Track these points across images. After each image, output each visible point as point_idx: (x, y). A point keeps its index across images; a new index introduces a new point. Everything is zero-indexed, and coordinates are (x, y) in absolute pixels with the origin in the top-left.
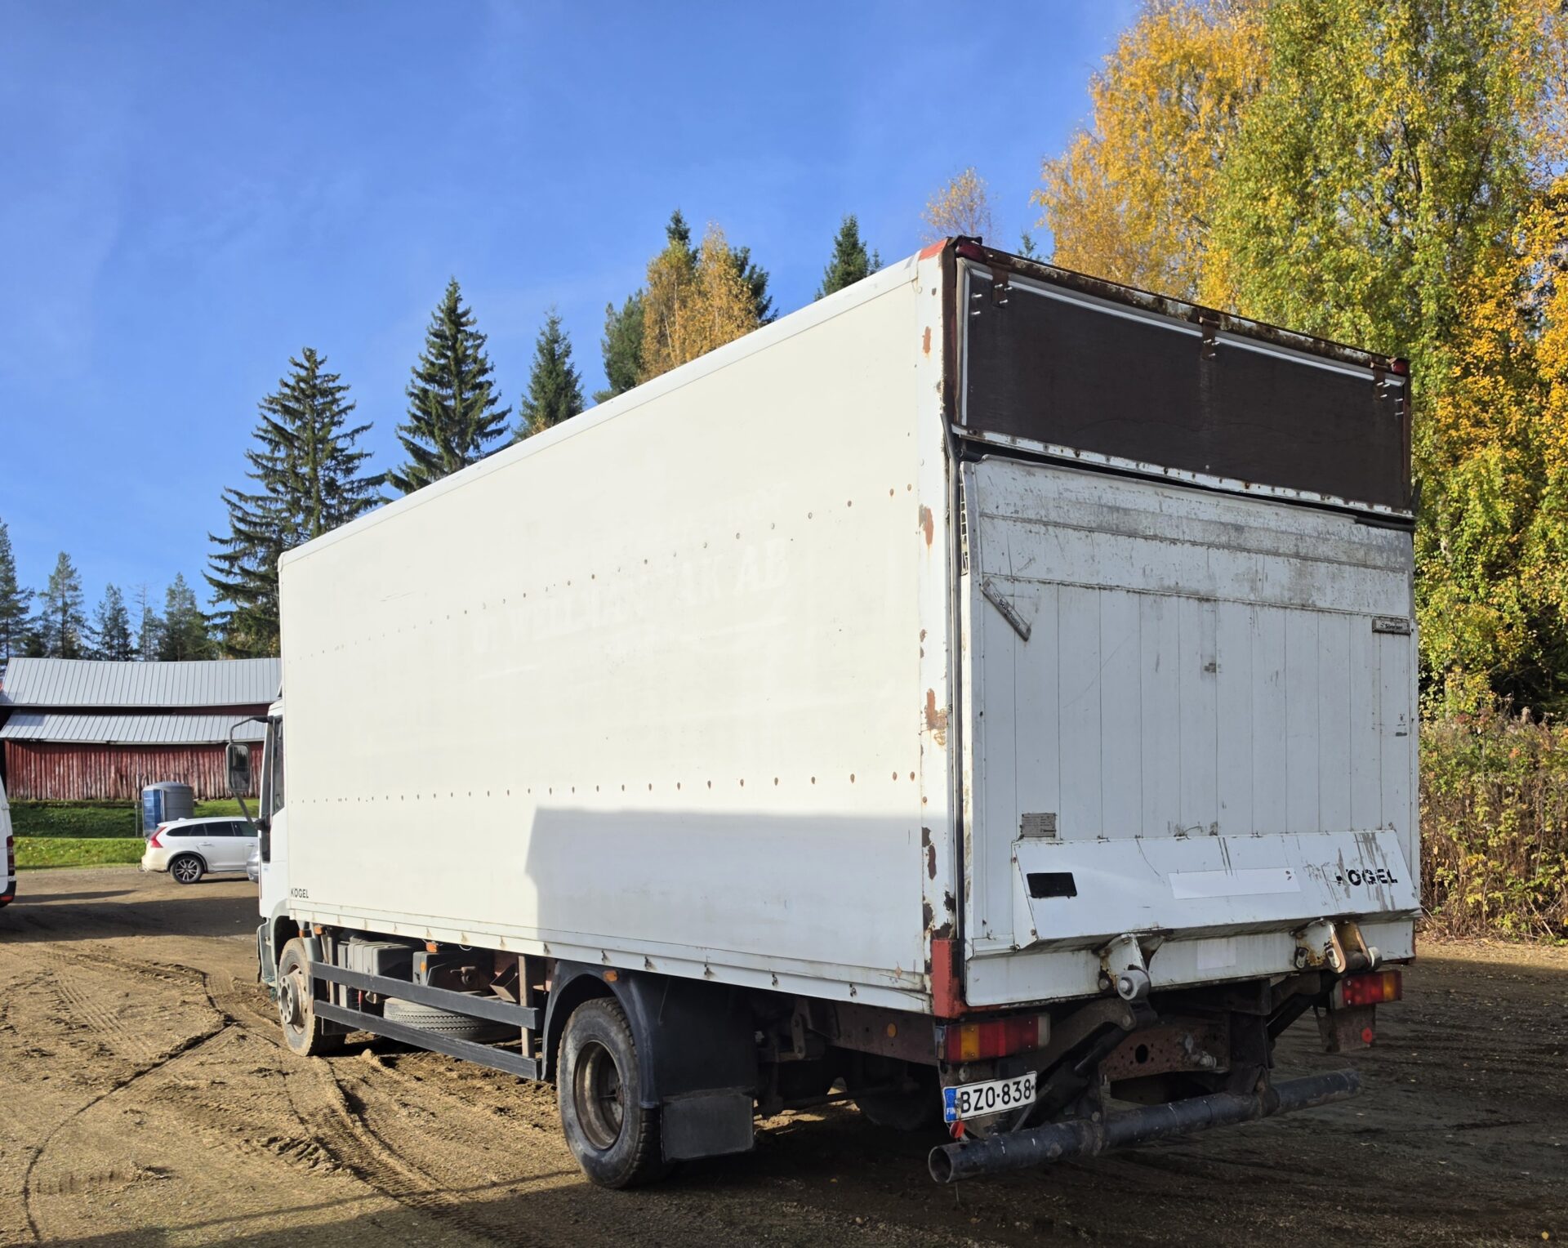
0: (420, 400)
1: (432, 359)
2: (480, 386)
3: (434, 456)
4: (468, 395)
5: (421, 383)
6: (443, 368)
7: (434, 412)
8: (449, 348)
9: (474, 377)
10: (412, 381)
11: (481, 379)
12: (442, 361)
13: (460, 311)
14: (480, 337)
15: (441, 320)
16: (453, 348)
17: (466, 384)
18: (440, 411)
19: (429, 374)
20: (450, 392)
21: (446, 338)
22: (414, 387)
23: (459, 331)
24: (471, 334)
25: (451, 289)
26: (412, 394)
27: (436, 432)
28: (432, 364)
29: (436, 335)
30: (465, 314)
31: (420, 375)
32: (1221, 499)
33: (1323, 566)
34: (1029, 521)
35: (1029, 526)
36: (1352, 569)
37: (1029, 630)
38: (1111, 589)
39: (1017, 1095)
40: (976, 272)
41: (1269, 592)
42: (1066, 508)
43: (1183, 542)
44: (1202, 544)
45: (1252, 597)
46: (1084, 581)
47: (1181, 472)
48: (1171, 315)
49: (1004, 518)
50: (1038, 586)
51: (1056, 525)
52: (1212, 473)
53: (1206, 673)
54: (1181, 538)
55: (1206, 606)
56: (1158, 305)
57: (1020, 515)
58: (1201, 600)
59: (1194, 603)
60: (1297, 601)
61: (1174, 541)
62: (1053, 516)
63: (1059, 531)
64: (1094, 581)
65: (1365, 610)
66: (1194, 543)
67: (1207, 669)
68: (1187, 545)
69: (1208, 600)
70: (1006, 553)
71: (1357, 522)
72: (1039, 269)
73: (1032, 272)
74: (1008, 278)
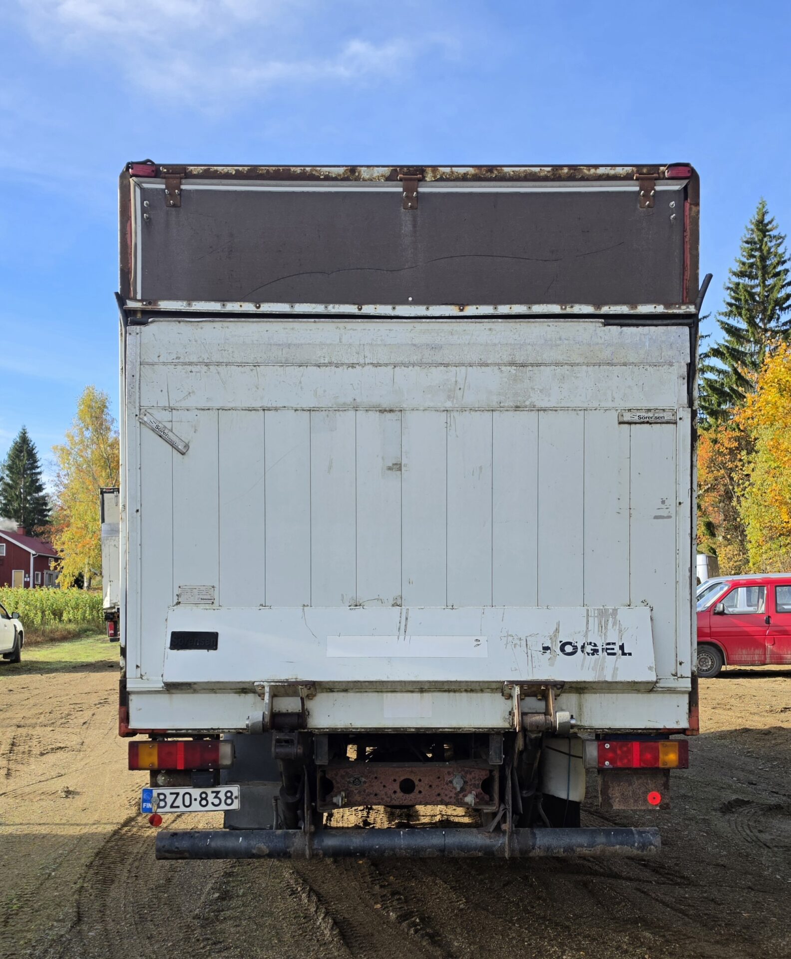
0: (735, 292)
1: (745, 260)
2: (777, 274)
3: (743, 330)
4: (770, 282)
5: (735, 279)
6: (751, 265)
7: (743, 298)
8: (756, 250)
9: (775, 267)
10: (729, 279)
11: (780, 268)
12: (752, 260)
13: (766, 221)
14: (781, 237)
15: (752, 230)
16: (760, 250)
17: (768, 274)
18: (747, 296)
19: (741, 272)
20: (757, 282)
21: (755, 243)
22: (730, 283)
23: (765, 236)
24: (775, 237)
25: (760, 206)
26: (728, 288)
27: (743, 312)
28: (744, 264)
29: (747, 242)
30: (770, 222)
31: (735, 274)
32: (416, 325)
33: (547, 370)
34: (191, 364)
35: (189, 368)
36: (591, 368)
37: (187, 446)
38: (276, 409)
39: (216, 801)
40: (145, 186)
41: (470, 399)
42: (231, 350)
43: (364, 365)
44: (386, 365)
45: (448, 404)
46: (247, 405)
47: (378, 306)
48: (364, 180)
49: (164, 364)
50: (197, 412)
51: (219, 364)
52: (415, 303)
53: (390, 472)
54: (362, 361)
55: (389, 416)
56: (352, 174)
57: (181, 360)
58: (382, 411)
59: (374, 416)
60: (510, 403)
61: (353, 366)
62: (216, 358)
63: (220, 369)
64: (257, 404)
65: (609, 404)
66: (377, 365)
67: (390, 469)
68: (370, 366)
69: (391, 411)
70: (165, 391)
71: (605, 325)
72: (217, 171)
73: (209, 174)
74: (181, 184)
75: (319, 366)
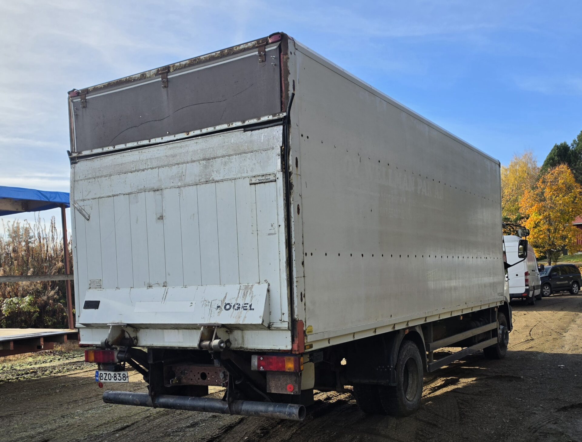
35: (89, 180)
37: (89, 216)
38: (117, 195)
39: (120, 378)
43: (147, 169)
44: (156, 168)
45: (179, 184)
46: (108, 195)
47: (156, 139)
48: (148, 78)
49: (81, 180)
50: (92, 200)
52: (170, 134)
53: (159, 220)
55: (157, 193)
56: (143, 76)
59: (152, 193)
60: (204, 180)
62: (98, 174)
63: (99, 179)
64: (111, 194)
65: (245, 175)
66: (152, 168)
68: (150, 170)
69: (158, 190)
70: (81, 192)
71: (245, 131)
72: (97, 87)
73: (96, 89)
74: (85, 97)
75: (132, 172)
